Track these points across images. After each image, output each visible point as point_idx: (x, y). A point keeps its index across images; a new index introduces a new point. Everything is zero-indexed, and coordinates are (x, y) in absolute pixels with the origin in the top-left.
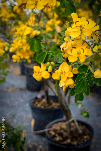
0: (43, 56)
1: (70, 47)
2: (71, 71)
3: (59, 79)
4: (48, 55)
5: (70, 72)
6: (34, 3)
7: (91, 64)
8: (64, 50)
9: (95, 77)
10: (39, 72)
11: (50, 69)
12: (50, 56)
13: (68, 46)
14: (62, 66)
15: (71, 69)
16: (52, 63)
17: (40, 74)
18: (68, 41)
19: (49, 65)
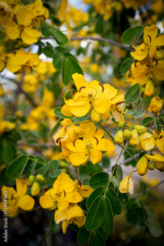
0: (20, 165)
1: (72, 137)
2: (77, 190)
3: (54, 208)
4: (30, 162)
5: (74, 192)
6: (2, 60)
7: (115, 171)
8: (61, 142)
9: (122, 192)
10: (12, 198)
11: (35, 188)
12: (34, 164)
13: (67, 134)
14: (59, 180)
15: (78, 188)
16: (39, 177)
17: (14, 201)
18: (67, 126)
19: (34, 182)
